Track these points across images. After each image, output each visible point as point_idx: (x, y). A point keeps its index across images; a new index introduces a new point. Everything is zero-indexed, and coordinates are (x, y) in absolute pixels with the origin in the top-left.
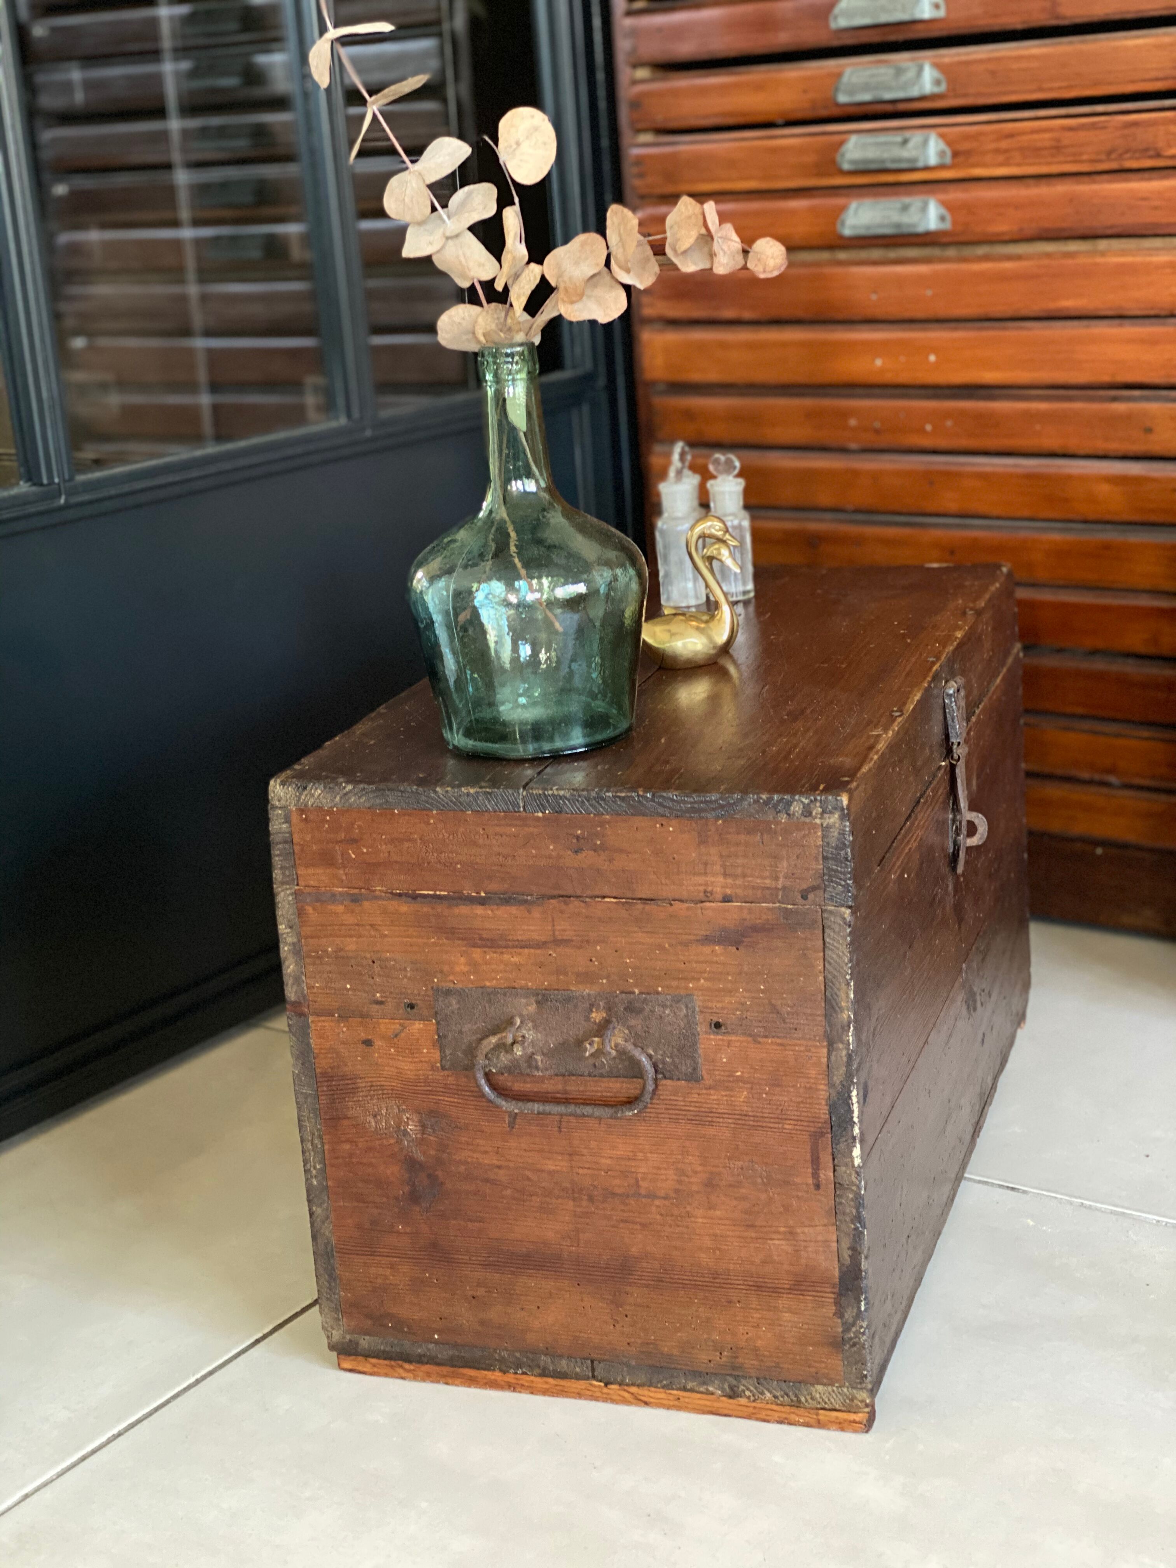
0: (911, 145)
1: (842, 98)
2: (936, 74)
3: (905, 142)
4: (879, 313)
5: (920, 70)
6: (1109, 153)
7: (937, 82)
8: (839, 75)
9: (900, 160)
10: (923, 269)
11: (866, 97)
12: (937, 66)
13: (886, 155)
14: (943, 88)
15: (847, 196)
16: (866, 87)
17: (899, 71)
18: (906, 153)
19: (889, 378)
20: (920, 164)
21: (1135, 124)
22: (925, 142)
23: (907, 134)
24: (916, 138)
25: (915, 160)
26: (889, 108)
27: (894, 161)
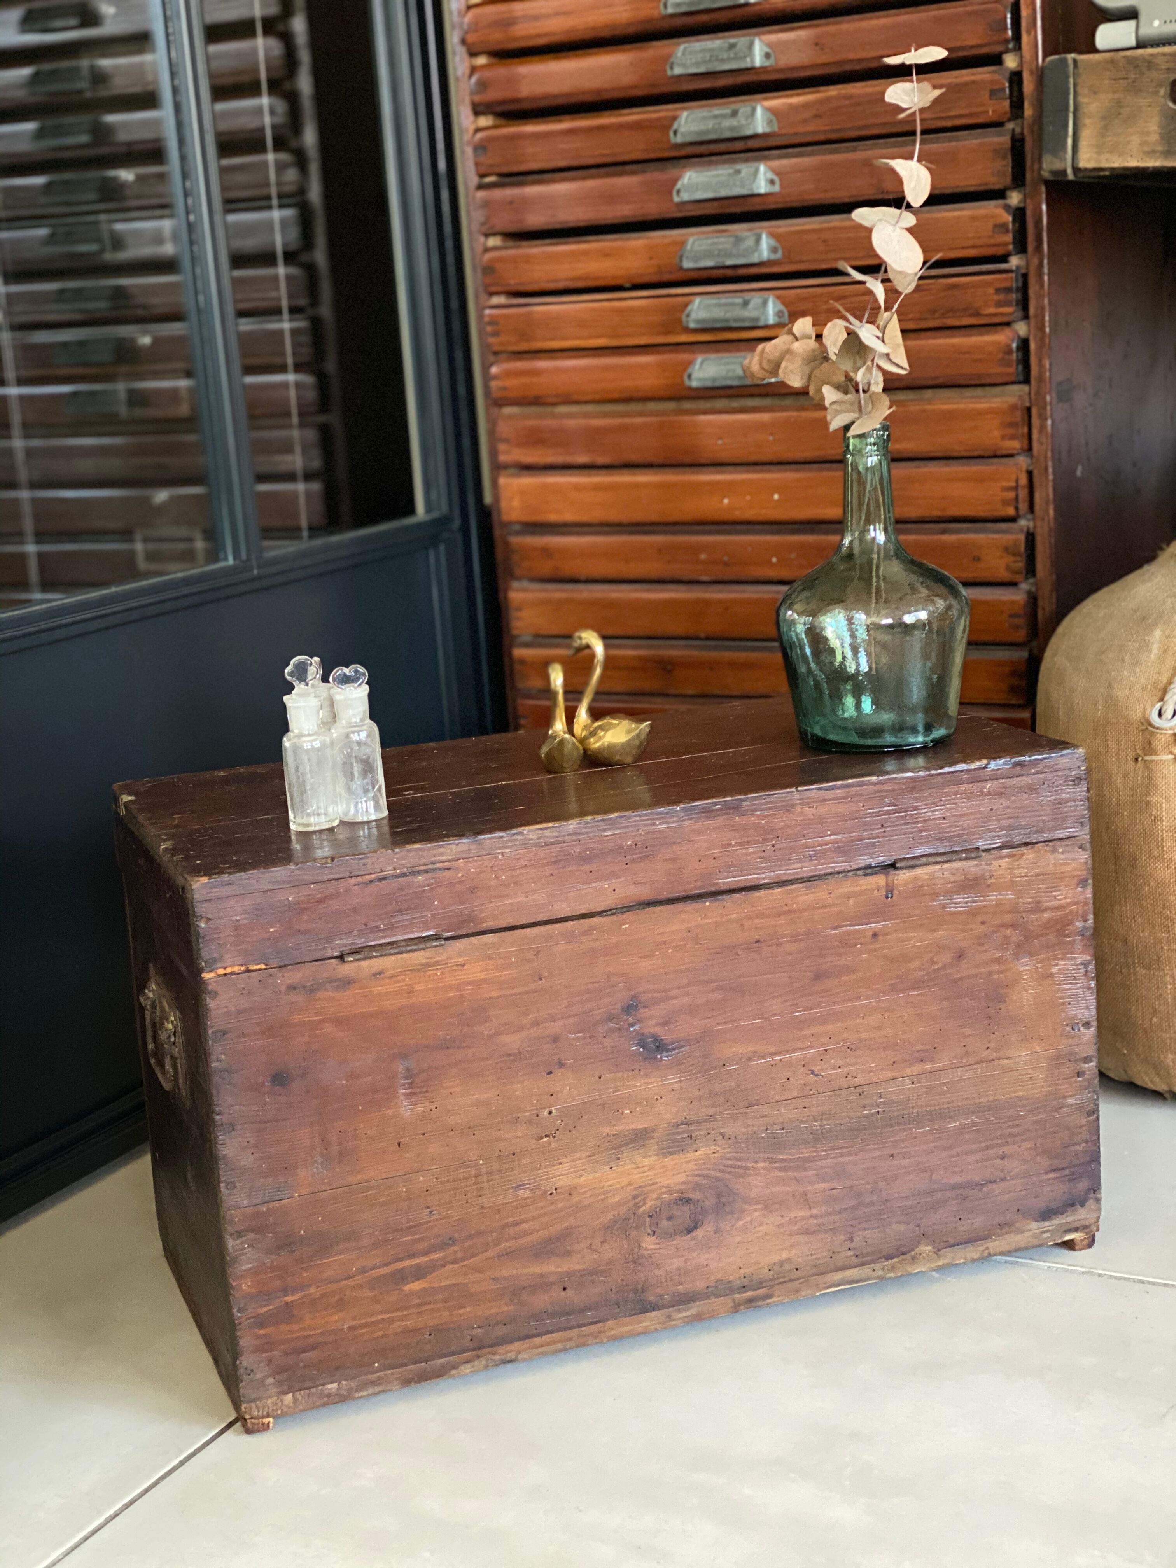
0: (751, 305)
1: (687, 264)
2: (773, 242)
3: (746, 303)
4: (724, 456)
5: (758, 240)
6: (934, 311)
7: (774, 250)
8: (683, 243)
9: (743, 320)
10: (765, 417)
11: (710, 263)
12: (772, 235)
13: (729, 315)
14: (779, 255)
15: (693, 352)
16: (708, 254)
17: (738, 240)
18: (750, 312)
19: (738, 515)
20: (762, 323)
21: (955, 286)
22: (765, 303)
23: (748, 296)
24: (756, 300)
25: (757, 319)
26: (730, 273)
27: (735, 320)
